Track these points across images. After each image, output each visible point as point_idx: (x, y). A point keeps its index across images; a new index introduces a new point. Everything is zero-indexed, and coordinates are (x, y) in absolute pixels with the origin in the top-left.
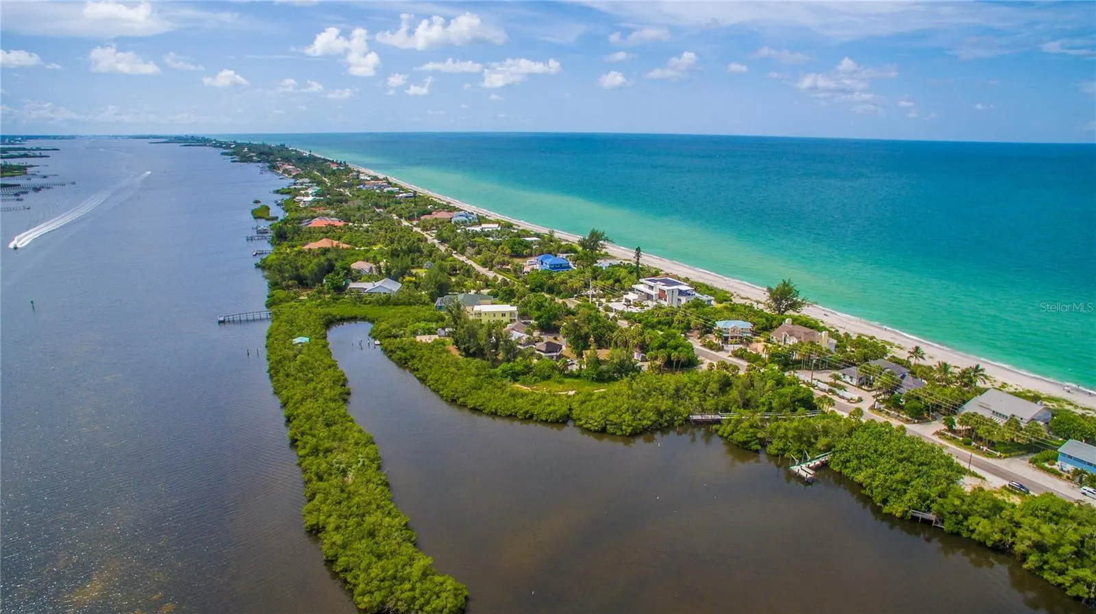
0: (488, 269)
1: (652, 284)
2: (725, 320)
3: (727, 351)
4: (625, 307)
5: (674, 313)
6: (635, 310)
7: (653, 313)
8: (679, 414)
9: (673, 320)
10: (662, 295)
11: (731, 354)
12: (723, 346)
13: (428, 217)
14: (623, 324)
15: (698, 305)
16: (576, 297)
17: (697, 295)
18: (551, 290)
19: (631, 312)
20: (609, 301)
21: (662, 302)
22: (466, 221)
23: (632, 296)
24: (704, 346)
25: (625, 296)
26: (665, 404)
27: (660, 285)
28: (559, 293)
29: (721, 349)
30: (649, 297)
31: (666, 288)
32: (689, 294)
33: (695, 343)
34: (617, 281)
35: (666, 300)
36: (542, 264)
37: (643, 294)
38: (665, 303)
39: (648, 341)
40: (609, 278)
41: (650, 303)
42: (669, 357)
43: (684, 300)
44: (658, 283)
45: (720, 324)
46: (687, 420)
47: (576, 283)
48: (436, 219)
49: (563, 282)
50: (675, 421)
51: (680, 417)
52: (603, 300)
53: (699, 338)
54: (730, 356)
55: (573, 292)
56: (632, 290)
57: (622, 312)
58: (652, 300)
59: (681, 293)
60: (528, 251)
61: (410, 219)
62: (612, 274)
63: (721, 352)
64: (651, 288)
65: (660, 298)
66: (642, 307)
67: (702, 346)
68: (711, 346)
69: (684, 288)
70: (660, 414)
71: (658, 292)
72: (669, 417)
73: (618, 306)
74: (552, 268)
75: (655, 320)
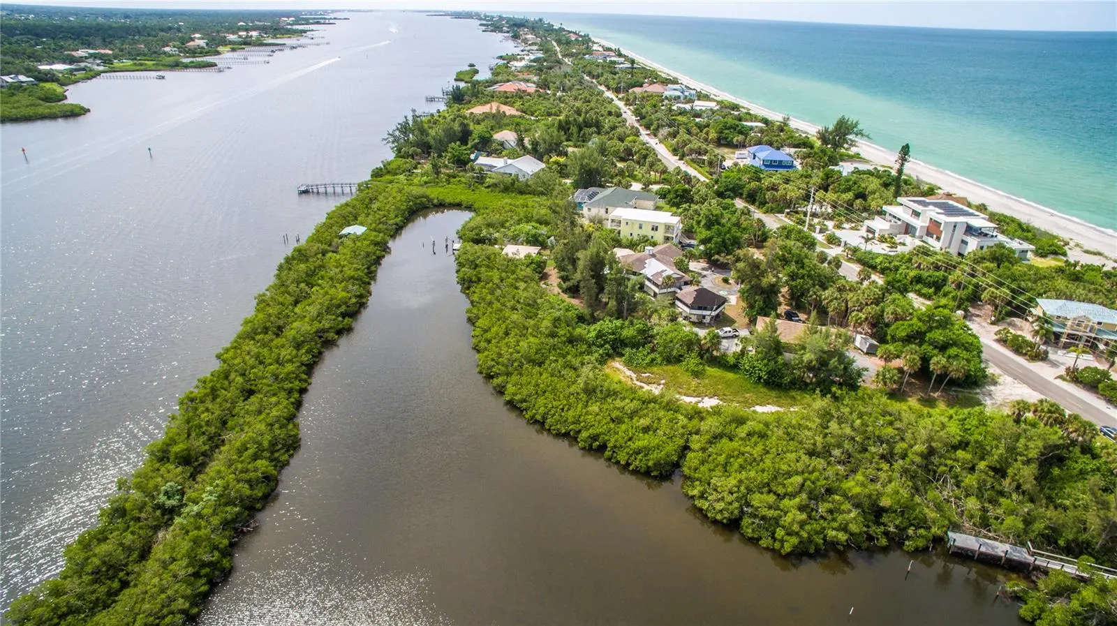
0: (678, 158)
1: (919, 208)
2: (1058, 297)
3: (1054, 364)
4: (863, 241)
5: (950, 267)
6: (880, 249)
7: (910, 260)
8: (923, 523)
9: (945, 280)
10: (933, 229)
11: (1063, 373)
12: (1046, 353)
13: (637, 90)
14: (851, 271)
15: (1000, 257)
16: (788, 213)
17: (1002, 238)
18: (752, 198)
19: (870, 252)
20: (839, 227)
21: (931, 241)
22: (679, 97)
23: (879, 224)
24: (1003, 341)
25: (867, 223)
26: (892, 491)
27: (933, 213)
28: (762, 204)
29: (1041, 357)
30: (908, 229)
31: (943, 219)
32: (986, 235)
33: (984, 331)
34: (862, 196)
35: (938, 239)
36: (754, 158)
37: (899, 223)
38: (935, 245)
39: (888, 317)
40: (848, 190)
41: (908, 239)
42: (925, 360)
43: (973, 244)
44: (931, 207)
45: (1048, 306)
46: (939, 541)
47: (793, 192)
48: (646, 91)
49: (774, 188)
50: (908, 538)
51: (922, 531)
52: (830, 224)
53: (993, 323)
54: (1061, 377)
55: (784, 205)
56: (881, 213)
57: (855, 250)
58: (913, 236)
59: (970, 230)
60: (741, 138)
61: (617, 90)
62: (855, 183)
63: (1040, 363)
64: (916, 214)
65: (929, 234)
66: (894, 245)
67: (998, 341)
68: (1018, 346)
69: (979, 222)
70: (876, 513)
71: (927, 225)
72: (896, 527)
73: (852, 236)
74: (766, 166)
75: (912, 274)
